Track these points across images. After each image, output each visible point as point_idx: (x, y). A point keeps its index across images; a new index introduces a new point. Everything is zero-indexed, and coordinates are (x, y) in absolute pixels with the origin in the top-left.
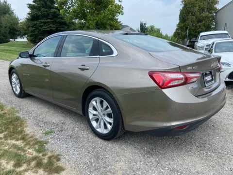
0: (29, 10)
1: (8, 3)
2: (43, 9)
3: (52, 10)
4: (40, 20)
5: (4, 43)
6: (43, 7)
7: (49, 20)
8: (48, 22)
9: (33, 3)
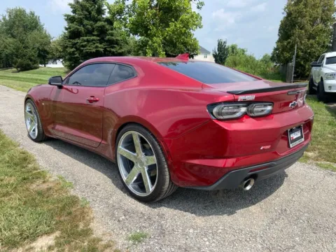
0: (66, 24)
1: (36, 14)
2: (85, 22)
3: (99, 24)
4: (81, 38)
5: (32, 69)
6: (87, 19)
7: (95, 38)
8: (93, 40)
9: (72, 14)
